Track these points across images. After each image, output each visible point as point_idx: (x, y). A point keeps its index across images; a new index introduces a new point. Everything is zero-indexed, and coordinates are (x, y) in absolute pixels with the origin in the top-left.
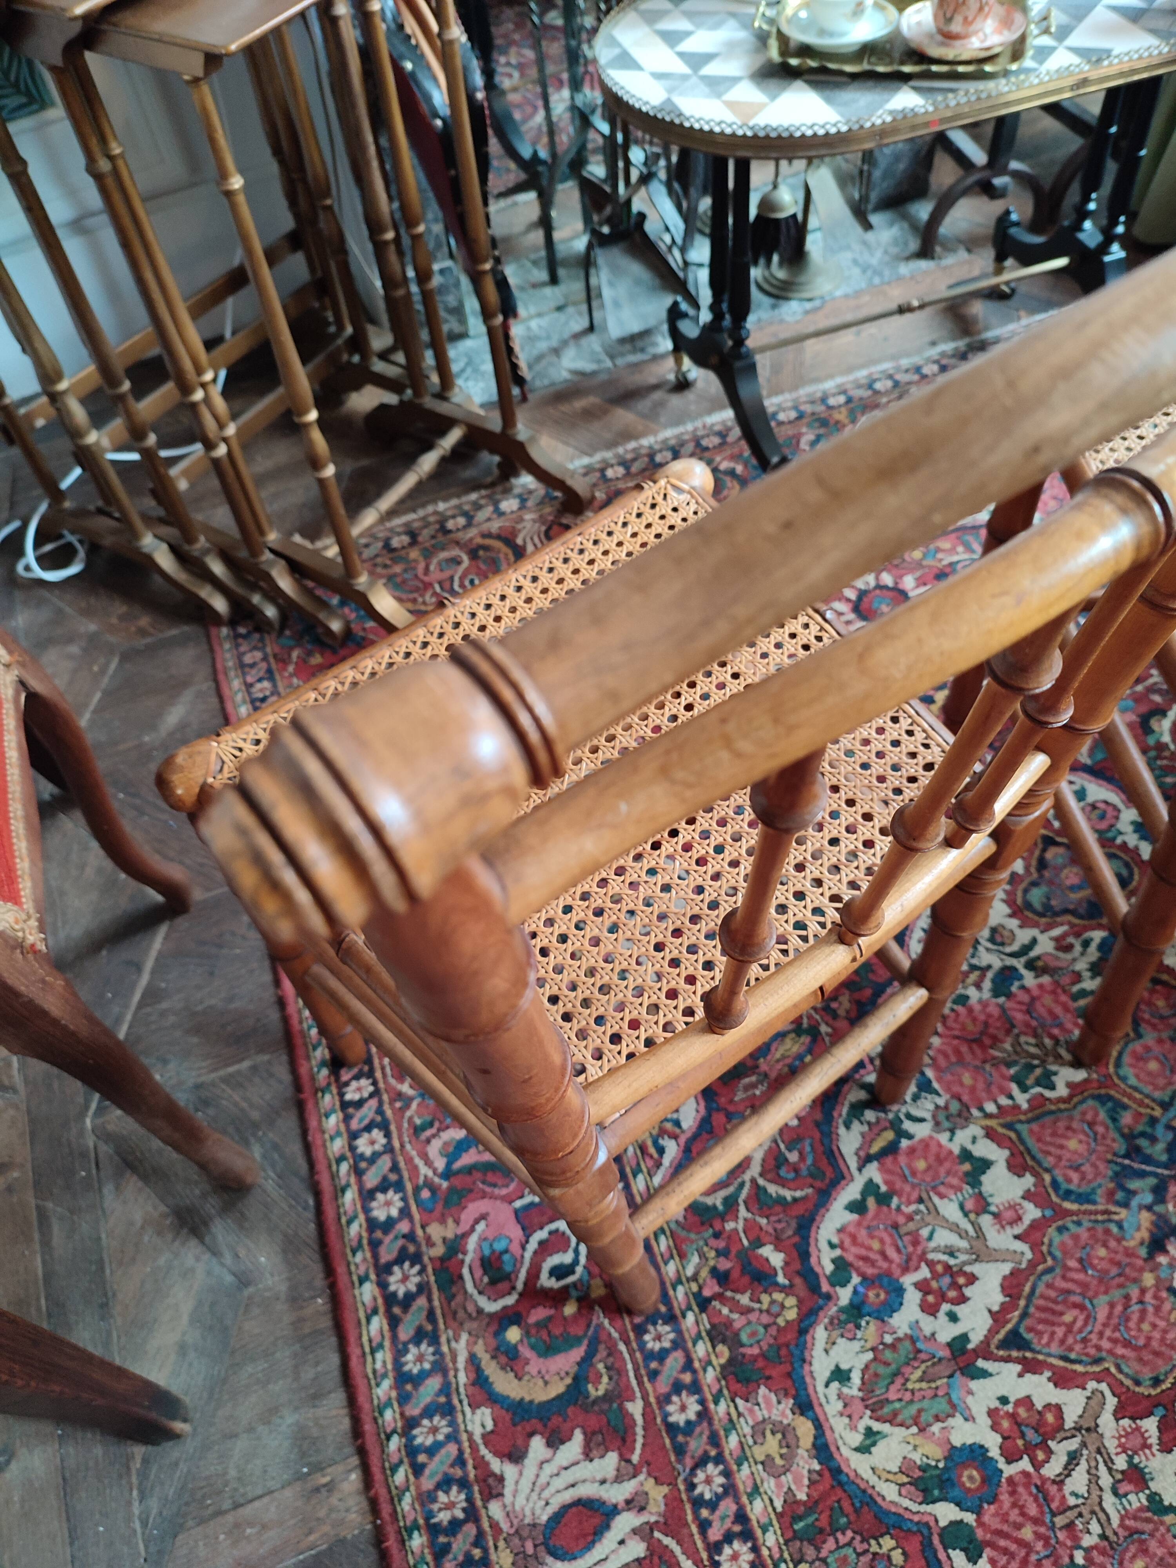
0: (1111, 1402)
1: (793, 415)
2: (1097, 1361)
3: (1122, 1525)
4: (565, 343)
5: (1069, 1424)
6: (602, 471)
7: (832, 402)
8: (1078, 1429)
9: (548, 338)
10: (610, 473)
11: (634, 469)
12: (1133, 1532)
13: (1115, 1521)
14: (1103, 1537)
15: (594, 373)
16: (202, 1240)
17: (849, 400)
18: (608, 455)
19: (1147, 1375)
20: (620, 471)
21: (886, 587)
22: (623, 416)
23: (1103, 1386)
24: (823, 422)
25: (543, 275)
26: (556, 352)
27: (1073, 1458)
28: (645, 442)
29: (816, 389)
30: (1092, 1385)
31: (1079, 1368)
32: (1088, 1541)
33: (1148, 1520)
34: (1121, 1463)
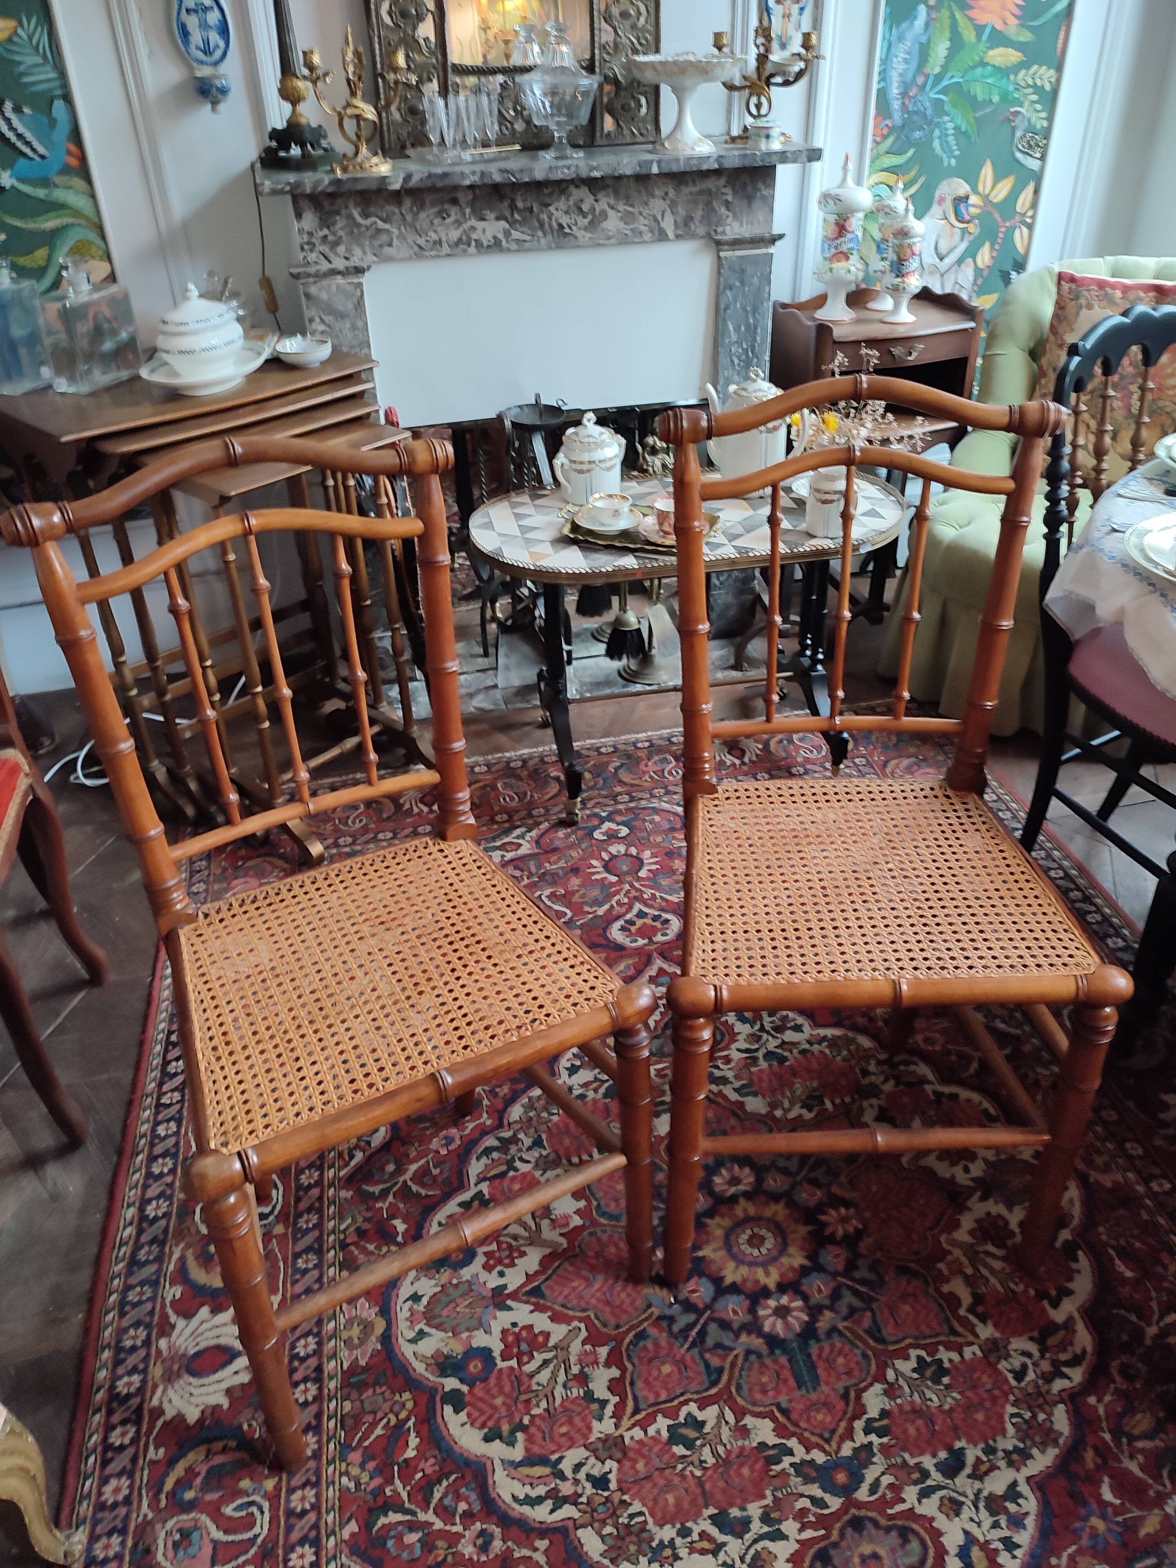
0: (584, 1333)
1: (611, 749)
2: (584, 1310)
3: (562, 1405)
4: (478, 691)
5: (551, 1344)
6: (472, 768)
7: (640, 745)
8: (555, 1347)
9: (469, 687)
10: (477, 769)
11: (494, 769)
12: (566, 1410)
13: (558, 1401)
14: (547, 1410)
15: (491, 711)
16: (36, 1173)
17: (652, 745)
18: (480, 759)
19: (612, 1321)
20: (485, 769)
21: (631, 856)
22: (501, 738)
23: (582, 1326)
24: (629, 756)
25: (481, 651)
26: (471, 696)
27: (546, 1363)
28: (507, 754)
29: (632, 737)
30: (575, 1323)
31: (571, 1313)
32: (535, 1411)
33: (579, 1405)
34: (575, 1370)
